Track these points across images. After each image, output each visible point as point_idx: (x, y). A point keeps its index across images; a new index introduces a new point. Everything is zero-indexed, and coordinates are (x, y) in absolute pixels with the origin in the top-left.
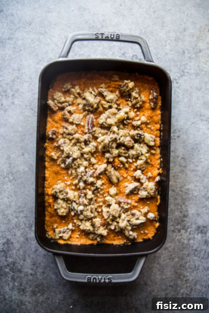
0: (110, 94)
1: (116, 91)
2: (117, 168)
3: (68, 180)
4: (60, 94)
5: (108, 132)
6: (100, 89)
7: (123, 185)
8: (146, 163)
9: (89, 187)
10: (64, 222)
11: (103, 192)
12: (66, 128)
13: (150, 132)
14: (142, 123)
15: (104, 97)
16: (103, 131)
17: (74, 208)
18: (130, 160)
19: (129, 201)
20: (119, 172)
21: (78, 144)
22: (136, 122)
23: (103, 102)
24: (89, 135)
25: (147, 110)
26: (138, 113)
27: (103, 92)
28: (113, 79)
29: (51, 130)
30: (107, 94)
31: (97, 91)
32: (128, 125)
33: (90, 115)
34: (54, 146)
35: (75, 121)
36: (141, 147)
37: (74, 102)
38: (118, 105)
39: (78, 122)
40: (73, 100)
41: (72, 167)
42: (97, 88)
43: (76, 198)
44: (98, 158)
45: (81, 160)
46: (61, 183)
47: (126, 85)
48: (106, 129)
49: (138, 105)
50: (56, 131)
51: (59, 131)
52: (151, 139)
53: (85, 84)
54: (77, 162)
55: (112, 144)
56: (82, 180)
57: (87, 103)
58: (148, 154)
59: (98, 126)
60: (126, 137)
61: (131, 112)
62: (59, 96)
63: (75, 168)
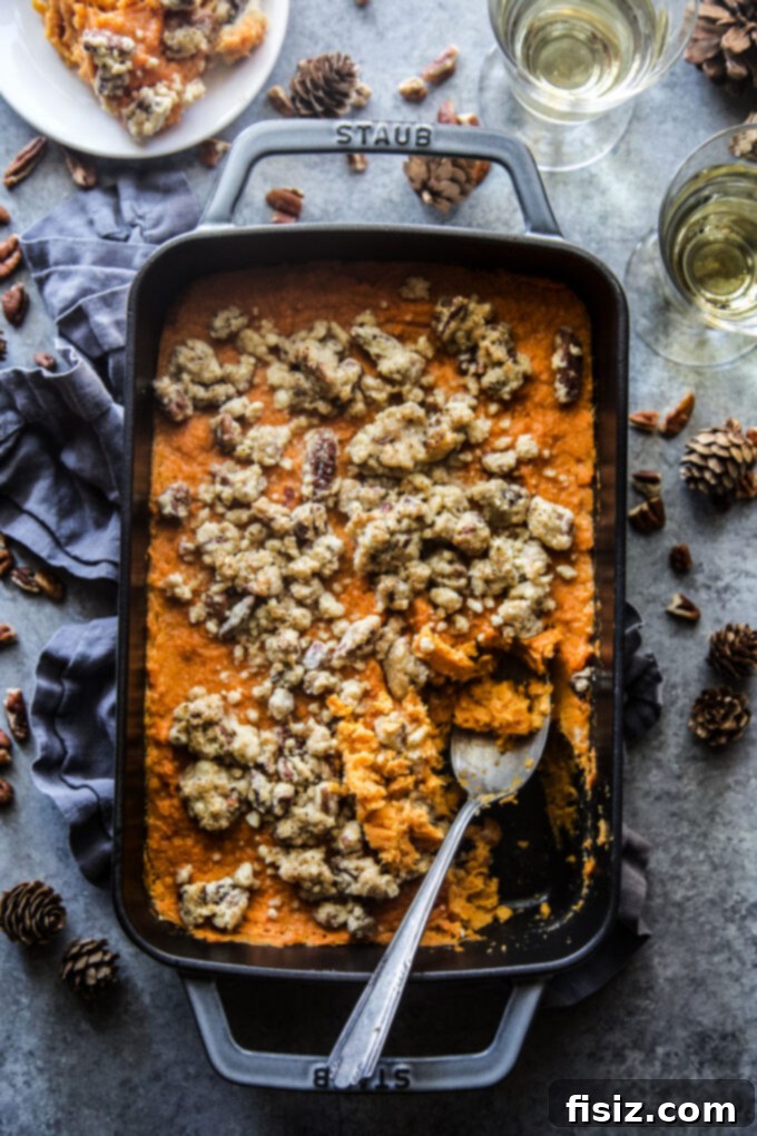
0: (395, 348)
1: (420, 335)
3: (233, 684)
4: (201, 347)
5: (387, 495)
6: (356, 330)
8: (539, 611)
9: (313, 707)
10: (217, 857)
12: (225, 482)
13: (553, 494)
14: (520, 462)
15: (370, 361)
16: (371, 492)
17: (257, 794)
18: (476, 606)
21: (271, 543)
22: (497, 455)
23: (370, 381)
24: (316, 506)
25: (540, 410)
26: (506, 423)
27: (367, 343)
28: (406, 293)
29: (168, 488)
30: (384, 349)
31: (343, 336)
32: (466, 466)
33: (322, 429)
34: (177, 551)
35: (261, 454)
36: (520, 551)
37: (257, 380)
38: (428, 390)
39: (271, 457)
40: (253, 374)
41: (247, 631)
42: (346, 325)
43: (268, 755)
44: (350, 595)
45: (283, 604)
46: (203, 696)
47: (461, 314)
48: (382, 486)
49: (506, 393)
50: (187, 492)
51: (197, 494)
52: (558, 522)
53: (297, 311)
54: (269, 612)
55: (407, 543)
56: (286, 682)
57: (306, 384)
58: (546, 579)
59: (350, 474)
60: (458, 514)
61: (477, 417)
62: (196, 354)
63: (260, 634)
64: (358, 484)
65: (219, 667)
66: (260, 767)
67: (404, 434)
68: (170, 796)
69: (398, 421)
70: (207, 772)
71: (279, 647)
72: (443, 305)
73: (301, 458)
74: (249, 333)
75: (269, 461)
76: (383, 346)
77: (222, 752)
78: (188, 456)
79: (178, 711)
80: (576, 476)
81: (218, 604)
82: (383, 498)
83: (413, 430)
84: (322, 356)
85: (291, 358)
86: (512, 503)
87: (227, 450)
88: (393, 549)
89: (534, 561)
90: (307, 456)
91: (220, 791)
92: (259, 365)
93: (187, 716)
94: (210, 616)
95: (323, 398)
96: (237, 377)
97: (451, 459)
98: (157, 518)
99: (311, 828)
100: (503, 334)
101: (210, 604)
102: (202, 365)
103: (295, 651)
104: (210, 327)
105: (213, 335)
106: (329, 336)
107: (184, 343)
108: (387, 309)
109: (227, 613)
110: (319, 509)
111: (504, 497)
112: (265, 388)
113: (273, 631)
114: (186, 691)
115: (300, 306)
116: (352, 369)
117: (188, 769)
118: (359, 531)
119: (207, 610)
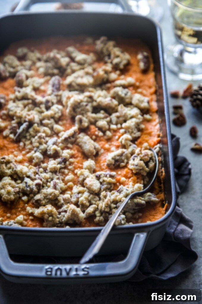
2: (94, 137)
4: (12, 57)
7: (104, 159)
8: (138, 129)
9: (51, 159)
11: (74, 166)
12: (19, 92)
18: (114, 127)
19: (114, 174)
20: (97, 143)
21: (35, 109)
23: (72, 64)
25: (134, 73)
26: (122, 77)
27: (72, 52)
33: (55, 76)
36: (130, 110)
41: (25, 137)
48: (77, 92)
49: (121, 66)
52: (143, 100)
54: (34, 129)
55: (87, 105)
56: (40, 150)
57: (50, 66)
61: (112, 72)
64: (69, 92)
66: (28, 177)
67: (85, 76)
69: (84, 73)
70: (6, 180)
72: (98, 41)
74: (30, 53)
77: (13, 173)
78: (6, 89)
80: (149, 92)
81: (15, 127)
83: (88, 76)
85: (45, 59)
86: (125, 94)
87: (21, 85)
92: (33, 63)
94: (11, 133)
95: (56, 68)
96: (26, 65)
97: (103, 86)
99: (49, 196)
100: (120, 49)
101: (12, 128)
102: (13, 62)
104: (16, 52)
105: (18, 55)
109: (17, 130)
111: (122, 92)
112: (35, 68)
113: (35, 135)
118: (68, 100)
119: (10, 131)
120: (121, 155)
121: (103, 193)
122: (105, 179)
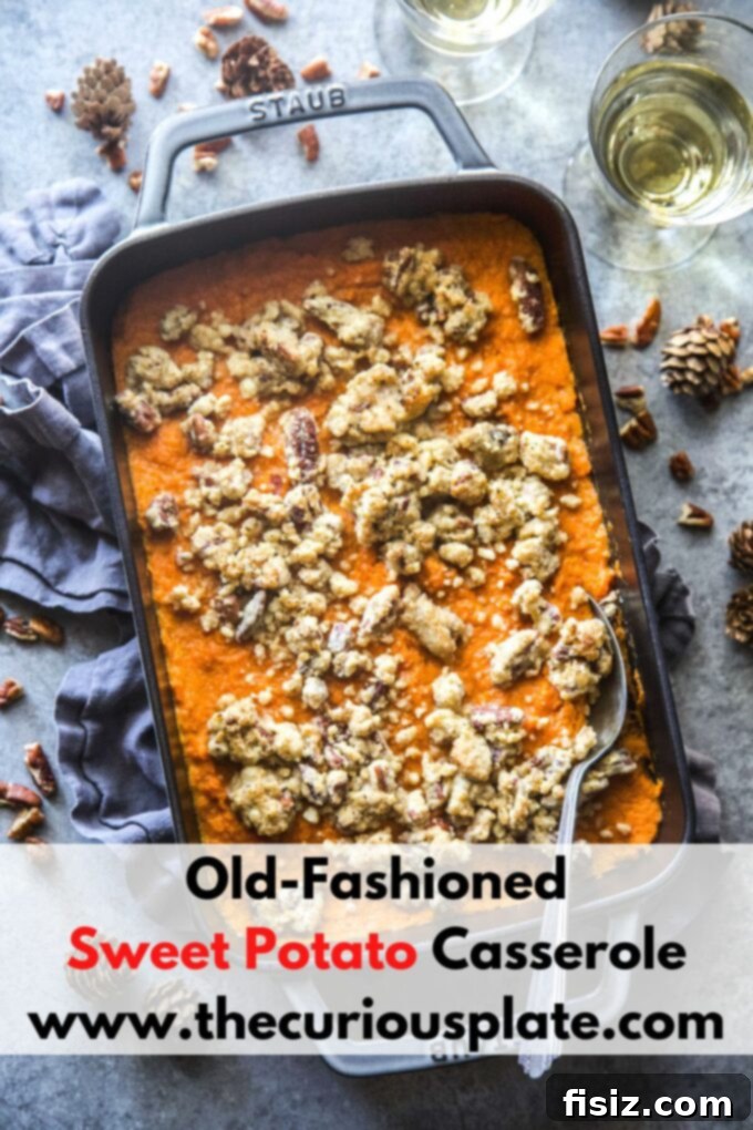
0: (351, 313)
1: (372, 295)
2: (441, 594)
3: (261, 684)
4: (156, 353)
5: (375, 462)
6: (308, 303)
7: (478, 655)
8: (554, 547)
9: (349, 690)
11: (409, 697)
12: (209, 483)
13: (541, 426)
14: (501, 401)
15: (329, 331)
16: (358, 462)
17: (310, 787)
18: (488, 553)
19: (516, 713)
20: (452, 610)
21: (269, 534)
22: (477, 398)
23: (333, 351)
24: (307, 487)
25: (509, 345)
26: (478, 365)
27: (323, 313)
28: (350, 255)
29: (153, 501)
30: (340, 317)
31: (296, 312)
32: (447, 417)
33: (296, 410)
34: (176, 563)
35: (240, 447)
36: (520, 489)
37: (219, 374)
38: (393, 348)
39: (251, 448)
40: (214, 370)
41: (264, 628)
42: (298, 300)
43: (313, 746)
44: (360, 570)
45: (295, 593)
46: (232, 703)
47: (410, 265)
48: (368, 453)
49: (472, 335)
50: (173, 501)
51: (183, 501)
52: (551, 452)
53: (244, 297)
54: (282, 604)
55: (406, 505)
56: (315, 670)
57: (270, 368)
58: (553, 512)
59: (333, 448)
60: (449, 465)
61: (448, 365)
62: (153, 360)
63: (277, 629)
64: (343, 457)
65: (242, 671)
66: (307, 760)
67: (379, 397)
68: (221, 811)
69: (371, 385)
70: (254, 778)
71: (301, 635)
72: (391, 260)
73: (281, 441)
74: (201, 328)
75: (250, 453)
76: (339, 313)
77: (265, 754)
78: (165, 466)
79: (212, 722)
80: (559, 403)
81: (230, 606)
82: (372, 465)
83: (387, 391)
84: (280, 335)
85: (250, 344)
86: (502, 443)
87: (204, 451)
88: (394, 515)
89: (537, 496)
90: (287, 439)
91: (271, 793)
92: (218, 359)
93: (223, 725)
94: (223, 621)
95: (290, 378)
96: (198, 375)
97: (431, 413)
98: (148, 534)
99: (372, 810)
100: (456, 276)
101: (221, 609)
102: (161, 370)
103: (318, 636)
104: (160, 330)
105: (165, 337)
106: (283, 315)
107: (137, 353)
108: (334, 276)
109: (240, 614)
110: (310, 490)
111: (492, 438)
112: (229, 380)
113: (291, 623)
114: (214, 702)
115: (246, 290)
116: (313, 342)
117: (234, 780)
118: (355, 503)
119: (219, 615)
120: (526, 650)
121: (505, 779)
122: (501, 735)
